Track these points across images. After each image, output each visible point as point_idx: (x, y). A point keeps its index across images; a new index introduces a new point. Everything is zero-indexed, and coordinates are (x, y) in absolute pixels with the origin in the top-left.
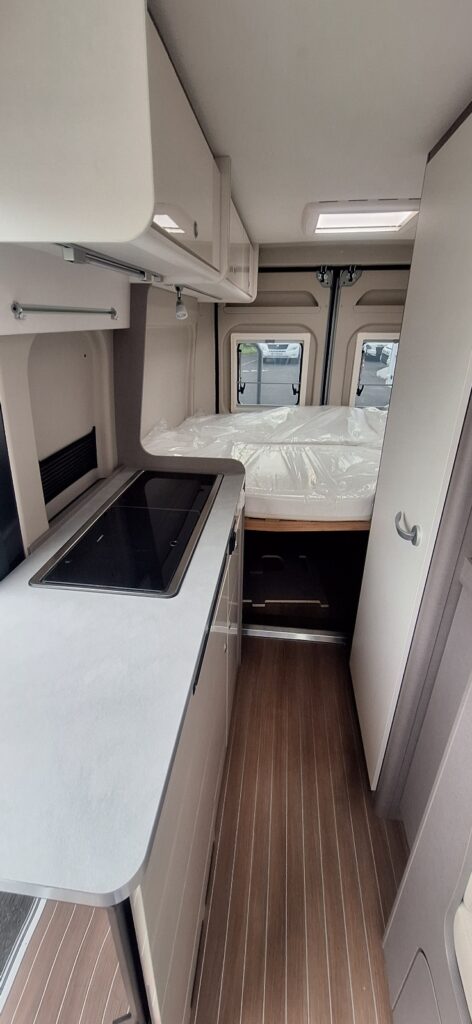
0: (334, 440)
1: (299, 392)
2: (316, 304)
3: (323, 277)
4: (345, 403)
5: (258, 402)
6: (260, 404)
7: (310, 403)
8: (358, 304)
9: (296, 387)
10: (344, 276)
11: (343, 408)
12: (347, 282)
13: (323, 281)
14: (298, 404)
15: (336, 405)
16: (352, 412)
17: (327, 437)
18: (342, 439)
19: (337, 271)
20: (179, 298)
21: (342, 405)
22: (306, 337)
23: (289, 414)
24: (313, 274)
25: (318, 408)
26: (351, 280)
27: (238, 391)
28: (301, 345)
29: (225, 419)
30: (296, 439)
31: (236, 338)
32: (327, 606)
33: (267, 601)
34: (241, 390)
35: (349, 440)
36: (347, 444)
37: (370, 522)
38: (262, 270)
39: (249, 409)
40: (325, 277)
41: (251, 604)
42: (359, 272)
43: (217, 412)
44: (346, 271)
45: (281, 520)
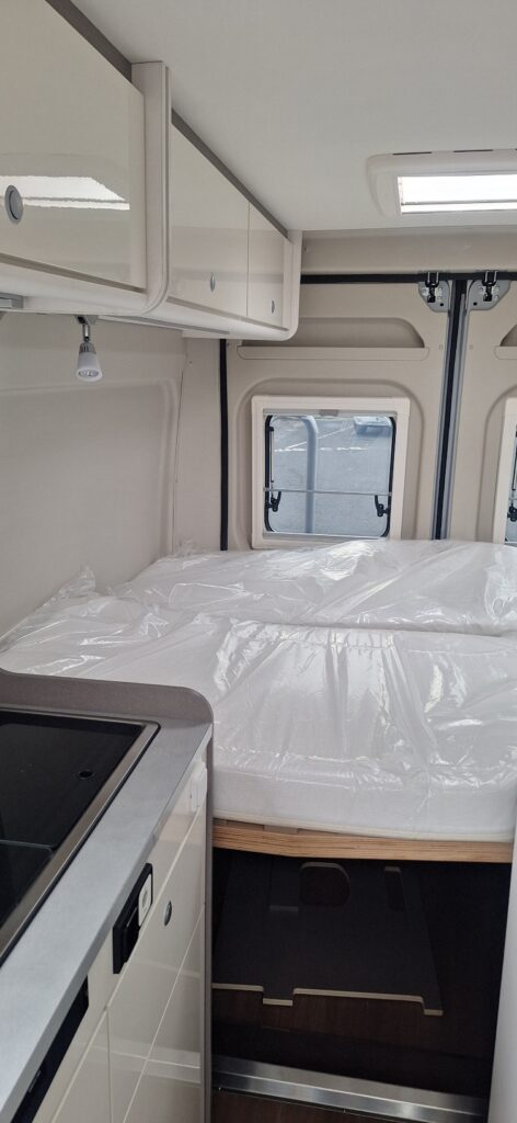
0: (449, 621)
1: (388, 511)
2: (421, 344)
3: (432, 293)
4: (483, 535)
5: (309, 530)
6: (311, 534)
7: (410, 533)
8: (502, 344)
9: (383, 501)
10: (476, 291)
11: (480, 547)
12: (482, 303)
13: (432, 299)
14: (386, 534)
15: (463, 538)
16: (498, 556)
17: (436, 614)
18: (467, 618)
19: (460, 282)
20: (87, 339)
21: (477, 539)
22: (402, 407)
23: (363, 559)
24: (413, 288)
25: (427, 544)
26: (489, 298)
27: (267, 506)
28: (392, 419)
29: (238, 561)
30: (366, 617)
31: (261, 405)
32: (438, 1013)
33: (298, 991)
34: (272, 504)
35: (481, 622)
36: (479, 631)
37: (511, 845)
38: (307, 279)
39: (290, 542)
40: (438, 292)
41: (262, 995)
42: (503, 283)
43: (224, 546)
44: (479, 283)
45: (300, 830)
